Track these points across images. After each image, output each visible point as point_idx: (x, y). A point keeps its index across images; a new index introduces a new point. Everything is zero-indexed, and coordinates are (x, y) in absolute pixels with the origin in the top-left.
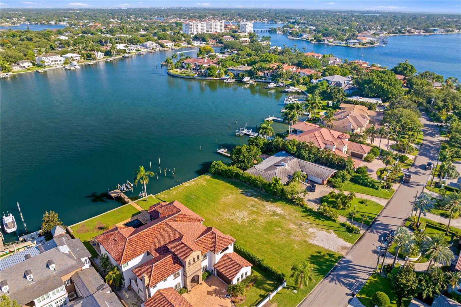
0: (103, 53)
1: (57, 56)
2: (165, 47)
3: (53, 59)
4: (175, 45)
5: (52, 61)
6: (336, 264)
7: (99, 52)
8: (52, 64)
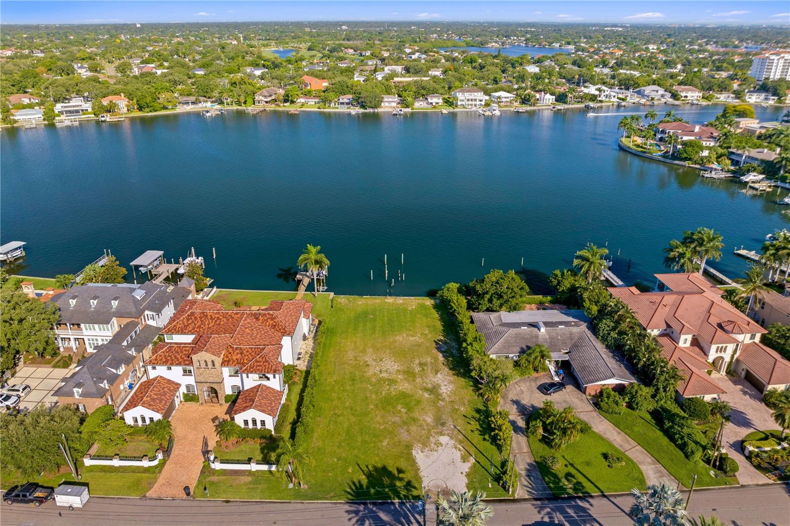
0: (554, 97)
1: (479, 93)
2: (678, 99)
3: (470, 98)
4: (703, 98)
5: (468, 100)
6: (396, 501)
7: (548, 94)
8: (467, 103)
